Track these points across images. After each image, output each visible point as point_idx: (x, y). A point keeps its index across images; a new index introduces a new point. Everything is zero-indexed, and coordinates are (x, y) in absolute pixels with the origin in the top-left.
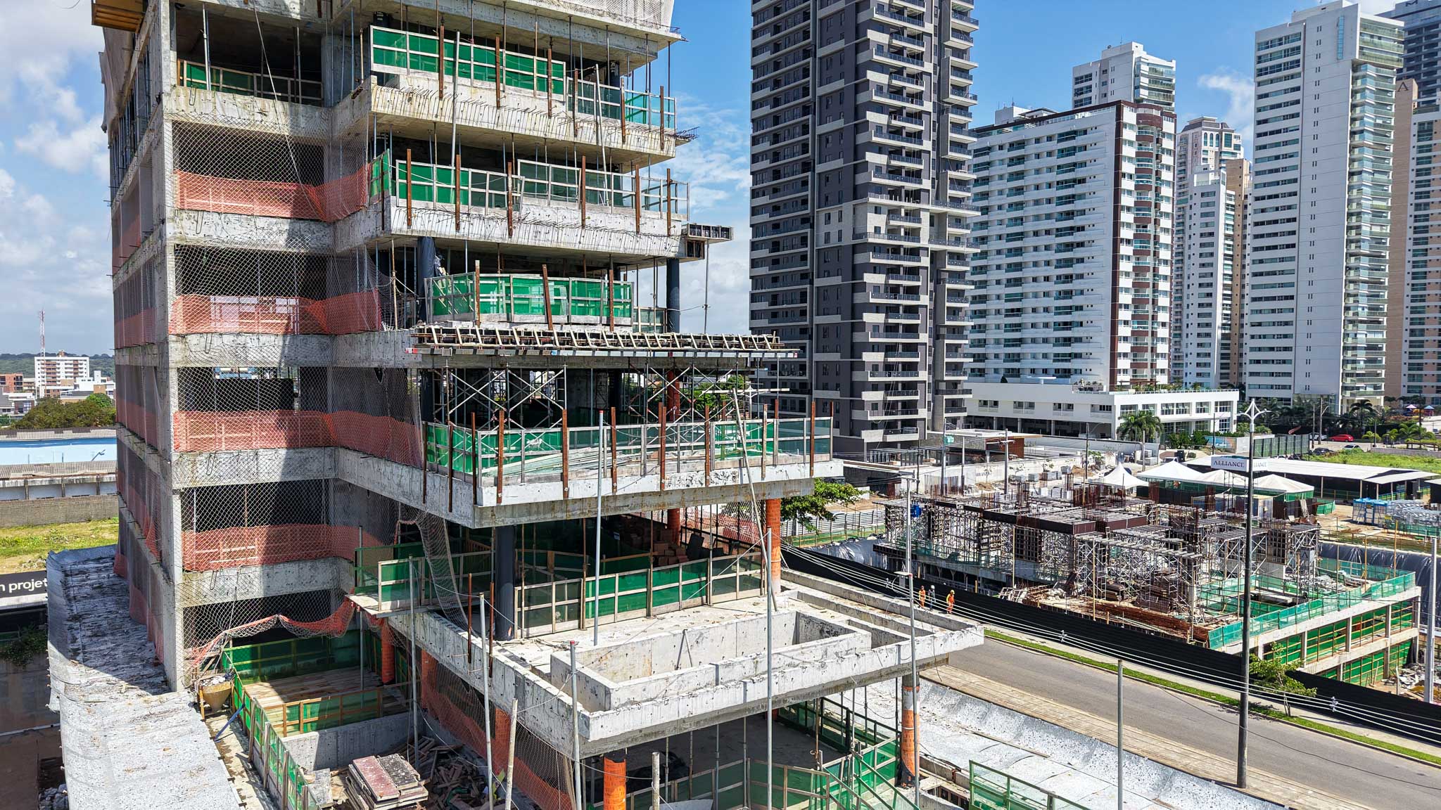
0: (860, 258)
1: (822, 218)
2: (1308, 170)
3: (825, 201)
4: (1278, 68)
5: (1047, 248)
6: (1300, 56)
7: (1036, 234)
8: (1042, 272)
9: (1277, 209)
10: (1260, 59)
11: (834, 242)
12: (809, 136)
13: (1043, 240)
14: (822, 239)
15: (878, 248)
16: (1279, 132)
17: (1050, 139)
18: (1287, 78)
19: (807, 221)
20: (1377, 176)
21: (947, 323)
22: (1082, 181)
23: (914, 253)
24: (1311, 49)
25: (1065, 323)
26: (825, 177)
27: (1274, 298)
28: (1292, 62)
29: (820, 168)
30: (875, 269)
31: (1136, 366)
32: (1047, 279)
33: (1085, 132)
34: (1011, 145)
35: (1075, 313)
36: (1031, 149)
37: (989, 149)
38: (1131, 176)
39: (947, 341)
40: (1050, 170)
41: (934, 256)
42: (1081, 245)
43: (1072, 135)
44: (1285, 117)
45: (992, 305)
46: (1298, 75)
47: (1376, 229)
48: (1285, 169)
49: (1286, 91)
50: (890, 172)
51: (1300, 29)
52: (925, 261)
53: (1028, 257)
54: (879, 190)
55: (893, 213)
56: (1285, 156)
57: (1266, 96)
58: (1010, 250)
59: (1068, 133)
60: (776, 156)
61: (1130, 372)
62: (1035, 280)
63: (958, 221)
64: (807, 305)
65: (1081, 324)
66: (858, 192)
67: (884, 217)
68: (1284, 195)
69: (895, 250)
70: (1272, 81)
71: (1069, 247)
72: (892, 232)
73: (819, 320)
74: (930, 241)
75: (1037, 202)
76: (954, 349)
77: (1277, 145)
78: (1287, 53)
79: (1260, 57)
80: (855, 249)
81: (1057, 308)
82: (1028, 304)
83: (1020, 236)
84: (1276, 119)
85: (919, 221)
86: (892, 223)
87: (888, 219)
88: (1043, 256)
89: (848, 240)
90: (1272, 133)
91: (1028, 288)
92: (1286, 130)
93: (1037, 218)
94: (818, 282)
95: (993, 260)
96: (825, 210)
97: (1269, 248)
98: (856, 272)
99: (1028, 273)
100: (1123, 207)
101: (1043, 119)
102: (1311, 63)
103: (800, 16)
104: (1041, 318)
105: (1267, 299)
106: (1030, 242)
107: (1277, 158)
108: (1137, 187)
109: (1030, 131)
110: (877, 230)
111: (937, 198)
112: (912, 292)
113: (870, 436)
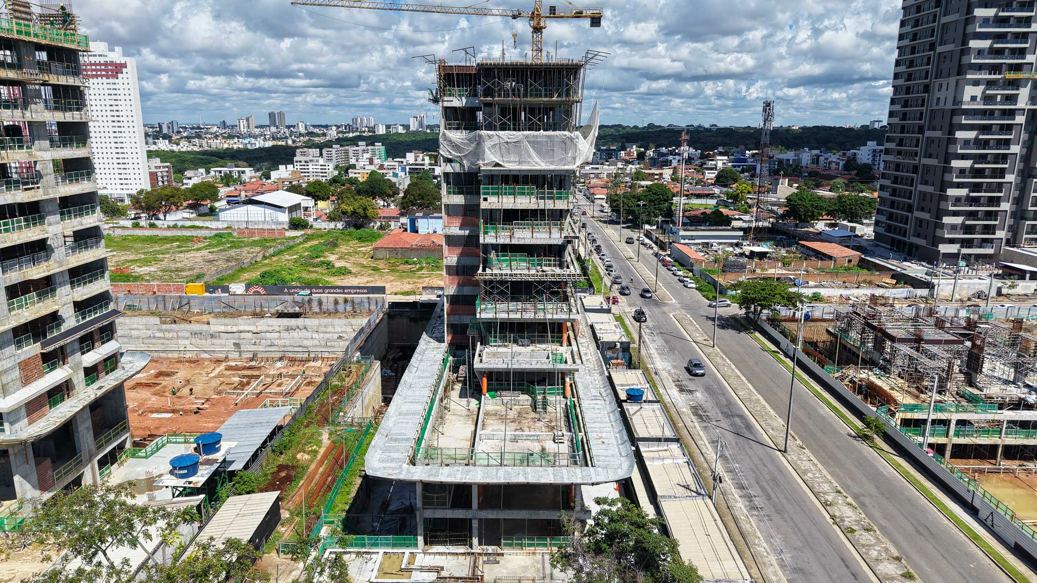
0: (955, 120)
1: (937, 87)
3: (940, 74)
11: (941, 105)
12: (936, 24)
14: (935, 102)
15: (972, 113)
19: (927, 89)
23: (1011, 113)
26: (942, 56)
29: (939, 49)
30: (967, 128)
50: (993, 53)
52: (1020, 119)
54: (980, 68)
55: (990, 84)
60: (915, 37)
64: (919, 149)
66: (961, 70)
67: (981, 88)
69: (992, 112)
72: (988, 99)
73: (924, 161)
74: (1028, 103)
80: (954, 112)
85: (1019, 88)
87: (986, 89)
89: (949, 106)
94: (928, 134)
96: (939, 81)
98: (951, 129)
110: (973, 98)
112: (1003, 143)
113: (944, 248)
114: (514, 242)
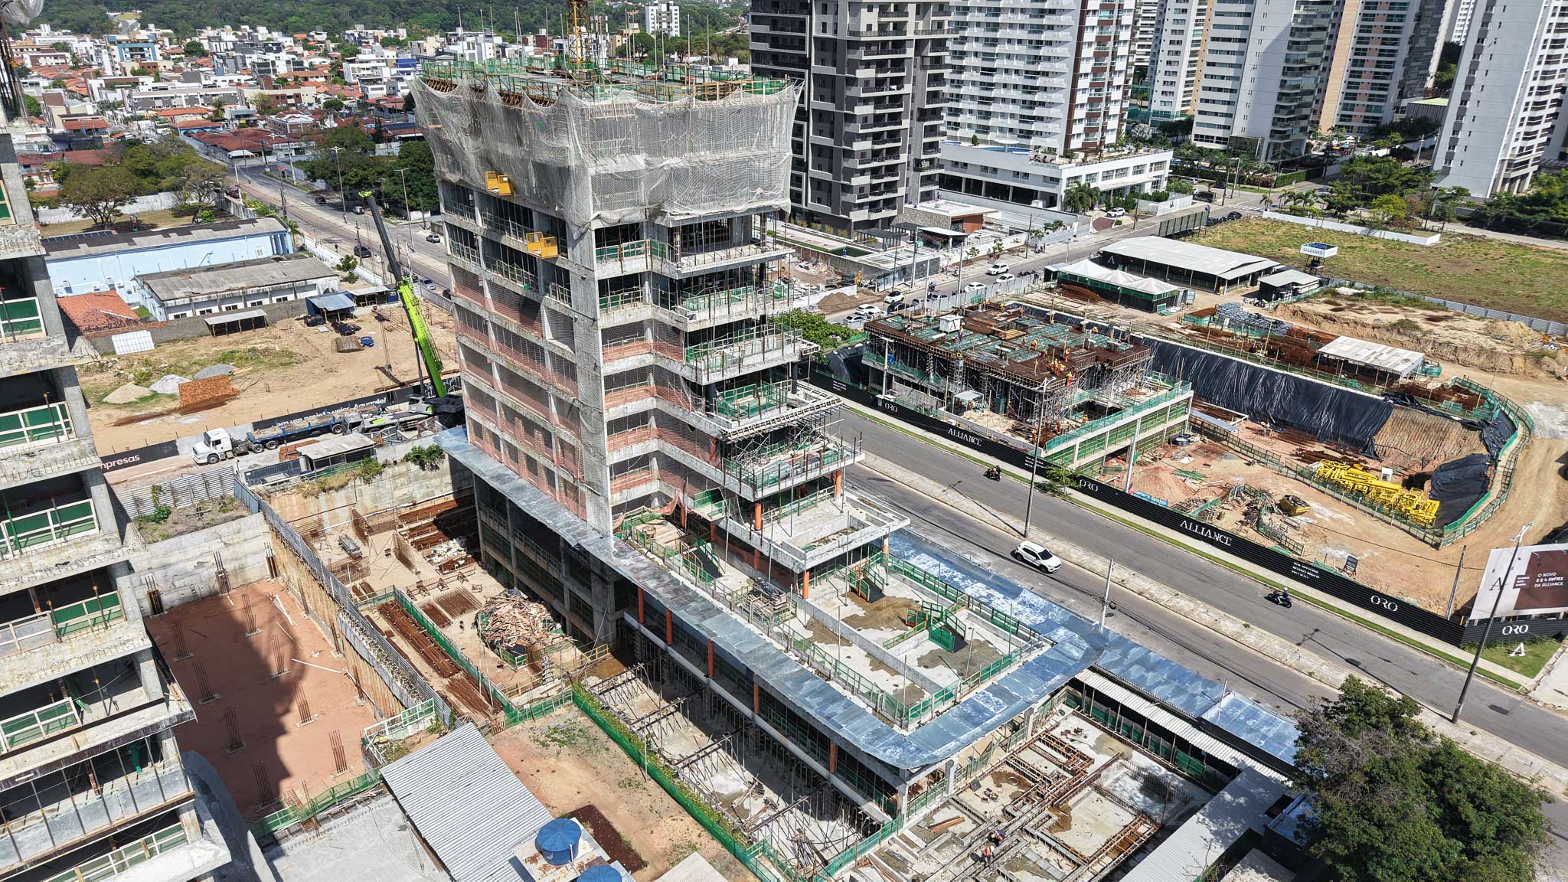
0: (853, 54)
5: (1023, 11)
8: (1016, 34)
11: (831, 33)
13: (1020, 4)
14: (819, 28)
15: (868, 45)
19: (805, 6)
21: (926, 107)
23: (899, 46)
25: (1032, 87)
27: (1229, 40)
30: (866, 65)
31: (1089, 130)
32: (1020, 42)
35: (1042, 79)
39: (926, 124)
41: (918, 45)
42: (1052, 12)
52: (910, 52)
53: (1006, 19)
55: (884, 9)
61: (1083, 137)
62: (1009, 41)
63: (941, 8)
65: (1045, 89)
67: (875, 14)
69: (885, 45)
71: (1042, 13)
72: (883, 27)
73: (815, 105)
74: (915, 32)
76: (931, 130)
80: (849, 45)
81: (1026, 72)
82: (1002, 64)
85: (907, 15)
86: (883, 19)
87: (879, 16)
89: (843, 35)
91: (1004, 49)
94: (815, 69)
95: (974, 17)
98: (849, 65)
99: (1004, 34)
104: (1012, 79)
105: (1224, 40)
106: (1007, 4)
110: (869, 27)
112: (898, 82)
113: (857, 216)
114: (744, 372)
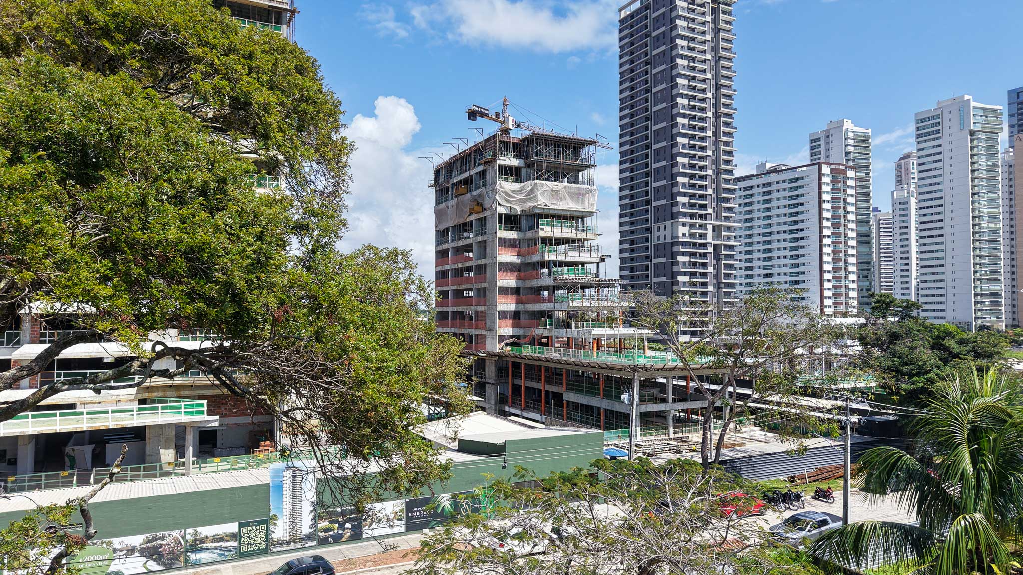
0: (675, 249)
1: (656, 228)
2: (948, 192)
3: (657, 220)
4: (928, 134)
5: (785, 240)
6: (940, 128)
7: (778, 232)
8: (782, 253)
9: (932, 214)
10: (918, 129)
11: (662, 240)
12: (649, 188)
13: (782, 236)
14: (656, 239)
15: (684, 244)
16: (931, 170)
17: (784, 181)
18: (934, 139)
19: (648, 230)
20: (990, 194)
21: (724, 281)
22: (802, 204)
23: (705, 245)
24: (946, 124)
25: (796, 281)
26: (657, 208)
27: (932, 266)
28: (936, 131)
29: (654, 204)
30: (683, 254)
31: (836, 305)
32: (785, 257)
33: (802, 178)
34: (764, 185)
35: (800, 276)
36: (774, 187)
37: (752, 187)
38: (828, 202)
39: (724, 290)
40: (785, 198)
41: (716, 247)
42: (802, 238)
43: (796, 180)
44: (934, 162)
45: (756, 272)
46: (940, 138)
47: (992, 225)
48: (935, 191)
49: (933, 147)
50: (690, 206)
51: (939, 112)
52: (710, 249)
53: (775, 245)
54: (685, 214)
55: (692, 225)
56: (935, 184)
57: (923, 149)
58: (765, 242)
59: (793, 179)
60: (632, 197)
61: (833, 307)
62: (779, 257)
63: (729, 228)
64: (649, 272)
65: (804, 281)
66: (674, 216)
67: (687, 228)
68: (935, 206)
69: (694, 244)
70: (925, 141)
71: (796, 239)
72: (692, 235)
73: (655, 279)
74: (713, 239)
75: (778, 216)
76: (728, 294)
77: (930, 177)
78: (933, 125)
79: (918, 128)
80: (673, 244)
81: (791, 273)
82: (775, 270)
83: (770, 234)
84: (929, 163)
85: (707, 229)
86: (692, 231)
87: (690, 229)
88: (783, 244)
89: (669, 240)
90: (927, 170)
91: (775, 262)
92: (935, 169)
93: (779, 224)
94: (655, 261)
95: (756, 247)
96: (657, 224)
97: (928, 237)
98: (674, 255)
99: (775, 254)
100: (824, 219)
101: (782, 171)
102: (946, 131)
103: (644, 129)
104: (783, 278)
105: (929, 266)
106: (775, 237)
107: (931, 185)
108: (832, 207)
109: (773, 177)
110: (684, 234)
111: (717, 217)
112: (704, 265)
114: (568, 259)
